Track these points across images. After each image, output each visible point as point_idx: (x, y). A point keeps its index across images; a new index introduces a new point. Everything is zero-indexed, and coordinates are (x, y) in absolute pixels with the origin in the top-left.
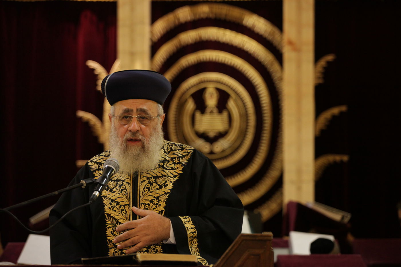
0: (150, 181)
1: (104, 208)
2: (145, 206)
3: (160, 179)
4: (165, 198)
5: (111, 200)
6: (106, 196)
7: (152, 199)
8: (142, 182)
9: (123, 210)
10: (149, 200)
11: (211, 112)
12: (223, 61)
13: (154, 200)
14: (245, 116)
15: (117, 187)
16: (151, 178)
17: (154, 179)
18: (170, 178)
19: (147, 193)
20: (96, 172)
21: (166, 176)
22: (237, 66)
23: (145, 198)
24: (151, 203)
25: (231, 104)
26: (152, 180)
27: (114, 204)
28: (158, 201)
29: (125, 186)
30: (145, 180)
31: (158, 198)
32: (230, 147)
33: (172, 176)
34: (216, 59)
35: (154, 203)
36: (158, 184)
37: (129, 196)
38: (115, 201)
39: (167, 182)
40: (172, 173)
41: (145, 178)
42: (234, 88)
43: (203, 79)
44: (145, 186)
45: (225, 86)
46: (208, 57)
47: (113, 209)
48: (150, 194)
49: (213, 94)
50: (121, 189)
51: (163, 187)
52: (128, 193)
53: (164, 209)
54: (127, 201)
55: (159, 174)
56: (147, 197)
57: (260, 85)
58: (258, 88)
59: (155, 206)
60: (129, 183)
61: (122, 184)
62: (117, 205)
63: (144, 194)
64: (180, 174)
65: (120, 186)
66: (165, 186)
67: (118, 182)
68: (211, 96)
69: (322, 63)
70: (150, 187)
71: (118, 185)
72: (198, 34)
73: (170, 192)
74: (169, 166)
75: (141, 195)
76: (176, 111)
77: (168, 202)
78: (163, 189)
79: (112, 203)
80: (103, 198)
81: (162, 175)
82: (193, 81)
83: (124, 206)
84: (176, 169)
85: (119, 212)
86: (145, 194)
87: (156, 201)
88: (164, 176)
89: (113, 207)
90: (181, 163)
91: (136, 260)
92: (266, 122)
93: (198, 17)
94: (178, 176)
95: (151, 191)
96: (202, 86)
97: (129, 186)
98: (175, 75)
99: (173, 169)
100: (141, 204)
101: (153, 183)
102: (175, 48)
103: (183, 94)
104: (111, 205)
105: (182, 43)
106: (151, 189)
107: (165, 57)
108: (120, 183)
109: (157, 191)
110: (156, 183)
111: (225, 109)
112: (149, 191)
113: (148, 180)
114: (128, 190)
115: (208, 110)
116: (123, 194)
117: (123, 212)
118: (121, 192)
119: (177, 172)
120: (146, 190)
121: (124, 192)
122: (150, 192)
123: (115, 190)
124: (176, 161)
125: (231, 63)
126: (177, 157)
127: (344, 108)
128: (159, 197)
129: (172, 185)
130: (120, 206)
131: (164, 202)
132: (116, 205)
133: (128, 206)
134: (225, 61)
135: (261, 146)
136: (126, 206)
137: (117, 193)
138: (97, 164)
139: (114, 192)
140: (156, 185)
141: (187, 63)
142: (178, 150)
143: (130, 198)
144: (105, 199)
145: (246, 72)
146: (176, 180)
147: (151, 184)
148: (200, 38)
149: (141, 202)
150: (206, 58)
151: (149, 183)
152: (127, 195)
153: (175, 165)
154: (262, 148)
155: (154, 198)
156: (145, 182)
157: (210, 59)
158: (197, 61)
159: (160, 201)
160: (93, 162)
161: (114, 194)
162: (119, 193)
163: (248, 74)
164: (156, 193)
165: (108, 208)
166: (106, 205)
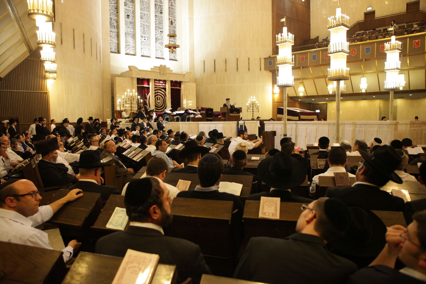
25: (160, 99)
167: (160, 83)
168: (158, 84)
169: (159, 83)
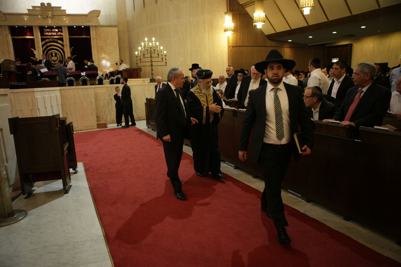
11: (54, 57)
14: (60, 57)
22: (57, 49)
34: (53, 48)
42: (57, 52)
43: (52, 51)
57: (61, 51)
72: (50, 44)
82: (50, 52)
93: (50, 41)
98: (47, 51)
102: (46, 46)
103: (49, 54)
105: (48, 45)
107: (45, 48)
111: (56, 56)
134: (55, 48)
141: (49, 49)
158: (51, 48)
163: (59, 50)
167: (54, 32)
168: (50, 34)
169: (52, 32)
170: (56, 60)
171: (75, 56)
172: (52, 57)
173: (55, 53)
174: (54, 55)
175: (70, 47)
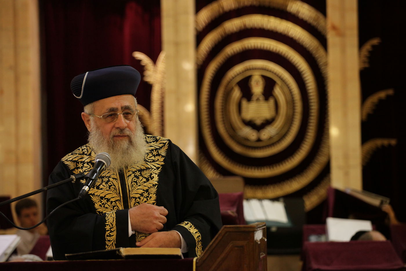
0: (136, 175)
1: (95, 206)
2: (135, 200)
3: (145, 172)
4: (154, 190)
5: (100, 197)
6: (94, 194)
7: (142, 192)
8: (128, 176)
9: (115, 206)
10: (138, 194)
11: (258, 100)
12: (268, 49)
13: (144, 193)
14: (291, 103)
15: (104, 184)
16: (136, 171)
17: (139, 173)
18: (154, 170)
19: (135, 187)
20: (75, 171)
21: (150, 169)
22: (282, 53)
23: (135, 192)
24: (141, 196)
25: (278, 91)
26: (138, 174)
27: (104, 201)
28: (148, 194)
29: (112, 182)
30: (131, 175)
31: (147, 191)
32: (277, 134)
33: (155, 168)
34: (261, 46)
35: (144, 196)
36: (144, 177)
37: (118, 192)
38: (105, 198)
39: (152, 174)
40: (155, 165)
41: (131, 173)
42: (280, 74)
43: (248, 67)
44: (132, 180)
45: (271, 73)
46: (253, 45)
47: (104, 206)
48: (139, 187)
49: (259, 81)
50: (108, 185)
51: (150, 179)
52: (117, 188)
53: (155, 202)
54: (117, 197)
55: (143, 167)
56: (136, 191)
57: (306, 71)
58: (304, 74)
59: (146, 199)
60: (116, 179)
61: (109, 181)
62: (108, 202)
63: (132, 188)
64: (162, 165)
65: (107, 183)
66: (152, 179)
67: (103, 179)
68: (257, 84)
69: (368, 47)
70: (137, 180)
71: (104, 182)
72: (243, 22)
73: (158, 184)
74: (149, 159)
75: (130, 189)
76: (223, 100)
77: (158, 193)
78: (150, 181)
79: (102, 200)
80: (91, 196)
81: (146, 167)
82: (238, 69)
83: (115, 202)
84: (157, 161)
85: (111, 209)
86: (134, 188)
87: (146, 194)
88: (148, 169)
89: (104, 204)
90: (160, 154)
91: (119, 254)
92: (313, 107)
93: (242, 4)
94: (160, 167)
95: (139, 184)
96: (248, 74)
97: (117, 182)
98: (221, 64)
99: (154, 161)
100: (132, 198)
101: (139, 176)
102: (220, 37)
103: (229, 82)
104: (101, 202)
105: (227, 31)
106: (138, 182)
107: (210, 46)
108: (106, 180)
109: (145, 184)
110: (142, 177)
111: (271, 97)
112: (137, 184)
113: (133, 174)
114: (117, 186)
115: (254, 98)
116: (112, 190)
117: (115, 207)
118: (110, 188)
119: (159, 163)
120: (134, 184)
121: (112, 188)
122: (138, 186)
123: (101, 186)
124: (155, 153)
125: (276, 50)
126: (155, 149)
127: (390, 92)
128: (148, 189)
129: (158, 177)
130: (111, 202)
131: (154, 194)
132: (106, 202)
133: (119, 201)
134: (270, 48)
135: (309, 132)
136: (117, 201)
137: (105, 189)
138: (75, 163)
139: (101, 189)
140: (143, 178)
141: (232, 52)
142: (153, 142)
143: (119, 193)
144: (93, 196)
145: (291, 58)
146: (160, 171)
147: (138, 177)
148: (245, 25)
149: (131, 196)
150: (251, 46)
151: (135, 176)
152: (116, 191)
153: (155, 157)
154: (309, 134)
155: (144, 191)
156: (131, 176)
157: (254, 46)
158: (243, 49)
159: (150, 194)
160: (69, 160)
161: (102, 191)
162: (107, 189)
163: (294, 60)
164: (145, 186)
165: (99, 205)
166: (96, 203)
170: (268, 122)
171: (382, 95)
172: (244, 103)
173: (264, 77)
174: (257, 88)
175: (362, 42)
